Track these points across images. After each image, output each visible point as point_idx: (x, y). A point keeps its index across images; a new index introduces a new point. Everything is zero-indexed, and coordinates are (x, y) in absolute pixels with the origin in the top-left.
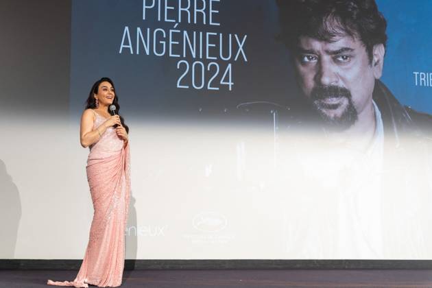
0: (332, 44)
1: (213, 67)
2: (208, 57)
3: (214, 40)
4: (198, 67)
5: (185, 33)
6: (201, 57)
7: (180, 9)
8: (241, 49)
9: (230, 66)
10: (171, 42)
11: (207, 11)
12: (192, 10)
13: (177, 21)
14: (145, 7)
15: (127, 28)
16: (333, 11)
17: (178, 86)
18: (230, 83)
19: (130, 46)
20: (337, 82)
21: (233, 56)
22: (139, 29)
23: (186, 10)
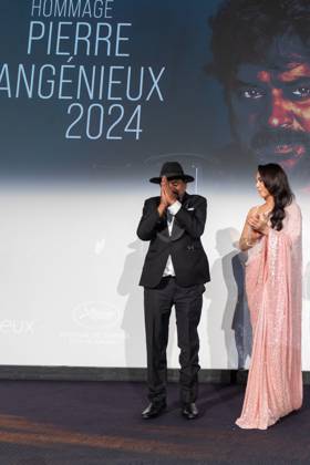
0: (286, 73)
1: (117, 111)
2: (109, 98)
3: (119, 75)
4: (96, 111)
5: (82, 68)
6: (100, 97)
7: (77, 38)
8: (156, 85)
9: (139, 107)
10: (62, 81)
11: (113, 39)
12: (92, 39)
13: (72, 54)
14: (31, 38)
15: (6, 66)
16: (290, 28)
17: (67, 136)
18: (138, 131)
19: (8, 88)
20: (290, 123)
21: (145, 94)
22: (21, 66)
23: (85, 39)
